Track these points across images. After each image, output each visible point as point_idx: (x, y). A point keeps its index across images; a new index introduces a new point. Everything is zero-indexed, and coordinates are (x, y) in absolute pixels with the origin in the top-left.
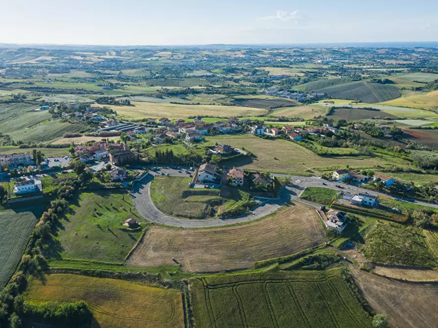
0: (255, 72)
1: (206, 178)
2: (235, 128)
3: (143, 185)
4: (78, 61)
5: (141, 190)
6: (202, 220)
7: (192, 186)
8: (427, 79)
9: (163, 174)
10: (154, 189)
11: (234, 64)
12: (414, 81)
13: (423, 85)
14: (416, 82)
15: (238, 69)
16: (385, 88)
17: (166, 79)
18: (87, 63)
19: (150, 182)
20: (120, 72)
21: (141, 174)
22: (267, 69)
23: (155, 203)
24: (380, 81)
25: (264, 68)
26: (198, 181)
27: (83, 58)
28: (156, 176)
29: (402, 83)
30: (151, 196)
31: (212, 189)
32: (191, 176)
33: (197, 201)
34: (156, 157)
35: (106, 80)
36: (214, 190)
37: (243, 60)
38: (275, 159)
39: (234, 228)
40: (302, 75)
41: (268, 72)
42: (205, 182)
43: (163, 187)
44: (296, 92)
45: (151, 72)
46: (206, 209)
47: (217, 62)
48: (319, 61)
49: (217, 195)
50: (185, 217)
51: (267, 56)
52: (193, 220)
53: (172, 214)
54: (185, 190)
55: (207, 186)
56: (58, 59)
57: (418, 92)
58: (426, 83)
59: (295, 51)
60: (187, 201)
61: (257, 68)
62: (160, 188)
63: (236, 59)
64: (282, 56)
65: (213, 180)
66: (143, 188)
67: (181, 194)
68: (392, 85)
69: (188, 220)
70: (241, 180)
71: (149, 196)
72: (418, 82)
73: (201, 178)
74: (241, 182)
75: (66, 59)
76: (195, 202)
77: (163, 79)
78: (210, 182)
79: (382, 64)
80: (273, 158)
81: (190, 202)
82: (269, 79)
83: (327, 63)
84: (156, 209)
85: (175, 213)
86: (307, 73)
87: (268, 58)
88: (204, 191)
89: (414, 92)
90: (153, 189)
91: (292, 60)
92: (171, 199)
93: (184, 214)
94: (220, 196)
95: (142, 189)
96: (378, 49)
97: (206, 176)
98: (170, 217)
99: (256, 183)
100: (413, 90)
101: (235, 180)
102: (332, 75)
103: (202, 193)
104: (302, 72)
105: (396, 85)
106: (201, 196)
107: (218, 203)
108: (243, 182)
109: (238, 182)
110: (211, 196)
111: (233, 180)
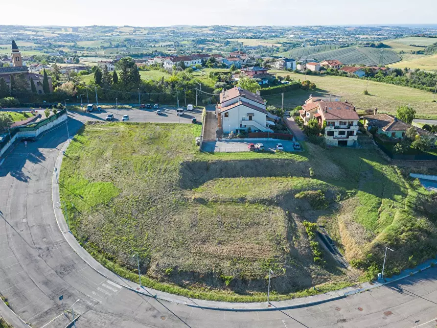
0: (228, 43)
1: (248, 123)
3: (41, 150)
4: (29, 36)
5: (29, 167)
7: (206, 146)
8: (423, 43)
9: (111, 119)
10: (78, 158)
11: (202, 38)
12: (411, 45)
13: (422, 49)
14: (413, 46)
15: (208, 41)
17: (128, 48)
18: (39, 37)
19: (69, 141)
20: (74, 43)
22: (240, 40)
24: (373, 46)
25: (237, 40)
26: (222, 134)
27: (34, 33)
28: (90, 123)
29: (399, 47)
30: (62, 185)
31: (279, 156)
32: (195, 122)
33: (243, 200)
34: (97, 83)
35: (56, 49)
36: (286, 156)
37: (212, 35)
38: (366, 93)
40: (279, 45)
41: (242, 43)
42: (244, 134)
43: (109, 153)
44: (281, 57)
45: (111, 43)
46: (292, 231)
47: (183, 37)
48: (292, 36)
49: (304, 174)
51: (236, 32)
55: (258, 146)
56: (5, 34)
57: (420, 55)
58: (425, 47)
59: (263, 29)
60: (201, 201)
61: (229, 40)
62: (100, 154)
63: (203, 35)
64: (252, 32)
65: (269, 130)
66: (38, 158)
67: (176, 176)
68: (388, 49)
70: (352, 128)
71: (55, 186)
72: (415, 46)
73: (230, 124)
74: (351, 133)
75: (15, 34)
76: (233, 201)
77: (125, 48)
78: (260, 134)
79: (356, 38)
81: (215, 202)
82: (245, 49)
83: (300, 38)
84: (69, 238)
86: (284, 44)
87: (237, 33)
88: (253, 161)
89: (415, 56)
90: (73, 161)
91: (263, 35)
92: (139, 196)
94: (314, 177)
95: (35, 161)
96: (346, 28)
97: (248, 118)
98: (135, 286)
99: (393, 134)
100: (414, 53)
101: (332, 129)
102: (311, 45)
103: (247, 166)
104: (279, 43)
105: (392, 50)
106: (248, 179)
107: (321, 202)
108: (355, 133)
109: (342, 133)
110: (284, 179)
111: (328, 129)
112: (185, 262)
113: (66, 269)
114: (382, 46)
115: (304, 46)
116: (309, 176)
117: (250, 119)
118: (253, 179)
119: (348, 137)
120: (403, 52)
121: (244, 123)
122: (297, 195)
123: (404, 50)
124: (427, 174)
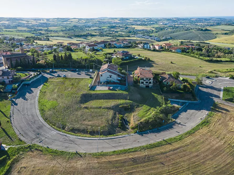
0: (127, 28)
1: (110, 79)
2: (126, 44)
3: (32, 89)
4: (24, 24)
5: (28, 95)
6: (109, 137)
7: (93, 88)
8: (229, 28)
9: (59, 76)
10: (45, 92)
11: (114, 25)
12: (222, 30)
14: (223, 30)
15: (117, 27)
16: (206, 33)
17: (75, 31)
18: (29, 25)
19: (42, 85)
20: (47, 28)
21: (33, 76)
22: (133, 26)
23: (42, 111)
24: (202, 30)
25: (132, 26)
26: (100, 83)
27: (27, 22)
28: (50, 78)
29: (215, 31)
30: (39, 102)
31: (118, 92)
32: (91, 78)
33: (100, 107)
34: (54, 60)
35: (38, 31)
36: (121, 92)
37: (119, 23)
38: (172, 63)
39: (163, 150)
40: (153, 29)
41: (134, 28)
42: (108, 83)
43: (56, 90)
44: (153, 36)
45: (66, 28)
46: (114, 118)
47: (104, 24)
48: (161, 24)
50: (84, 131)
51: (132, 21)
52: (97, 138)
53: (63, 128)
54: (85, 93)
55: (111, 88)
56: (12, 23)
57: (226, 35)
58: (229, 31)
59: (147, 19)
60: (86, 108)
61: (128, 26)
62: (53, 91)
63: (114, 23)
64: (140, 21)
65: (117, 81)
66: (31, 92)
67: (79, 99)
68: (210, 32)
69: (88, 137)
70: (150, 81)
71: (37, 102)
72: (224, 30)
73: (103, 79)
74: (150, 83)
75: (17, 23)
76: (97, 108)
77: (73, 31)
78: (114, 83)
79: (196, 25)
80: (170, 62)
81: (91, 108)
82: (135, 31)
83: (166, 25)
84: (41, 119)
85: (69, 126)
86: (156, 28)
87: (133, 22)
88: (108, 94)
89: (224, 35)
90: (43, 93)
91: (146, 23)
92: (65, 105)
93: (82, 127)
94: (129, 100)
95: (30, 93)
96: (191, 19)
97: (110, 77)
98: (60, 133)
99: (167, 83)
100: (223, 34)
101: (143, 81)
102: (171, 29)
103: (105, 96)
104: (154, 28)
105: (212, 32)
106: (105, 100)
107: (128, 109)
108: (152, 83)
109: (146, 83)
110: (118, 100)
111: (141, 81)
112: (77, 126)
113: (40, 127)
114: (206, 30)
115: (167, 29)
116: (127, 100)
117: (111, 77)
118: (107, 100)
119: (149, 84)
120: (217, 34)
121: (108, 79)
122: (120, 106)
123: (218, 32)
124: (175, 99)
